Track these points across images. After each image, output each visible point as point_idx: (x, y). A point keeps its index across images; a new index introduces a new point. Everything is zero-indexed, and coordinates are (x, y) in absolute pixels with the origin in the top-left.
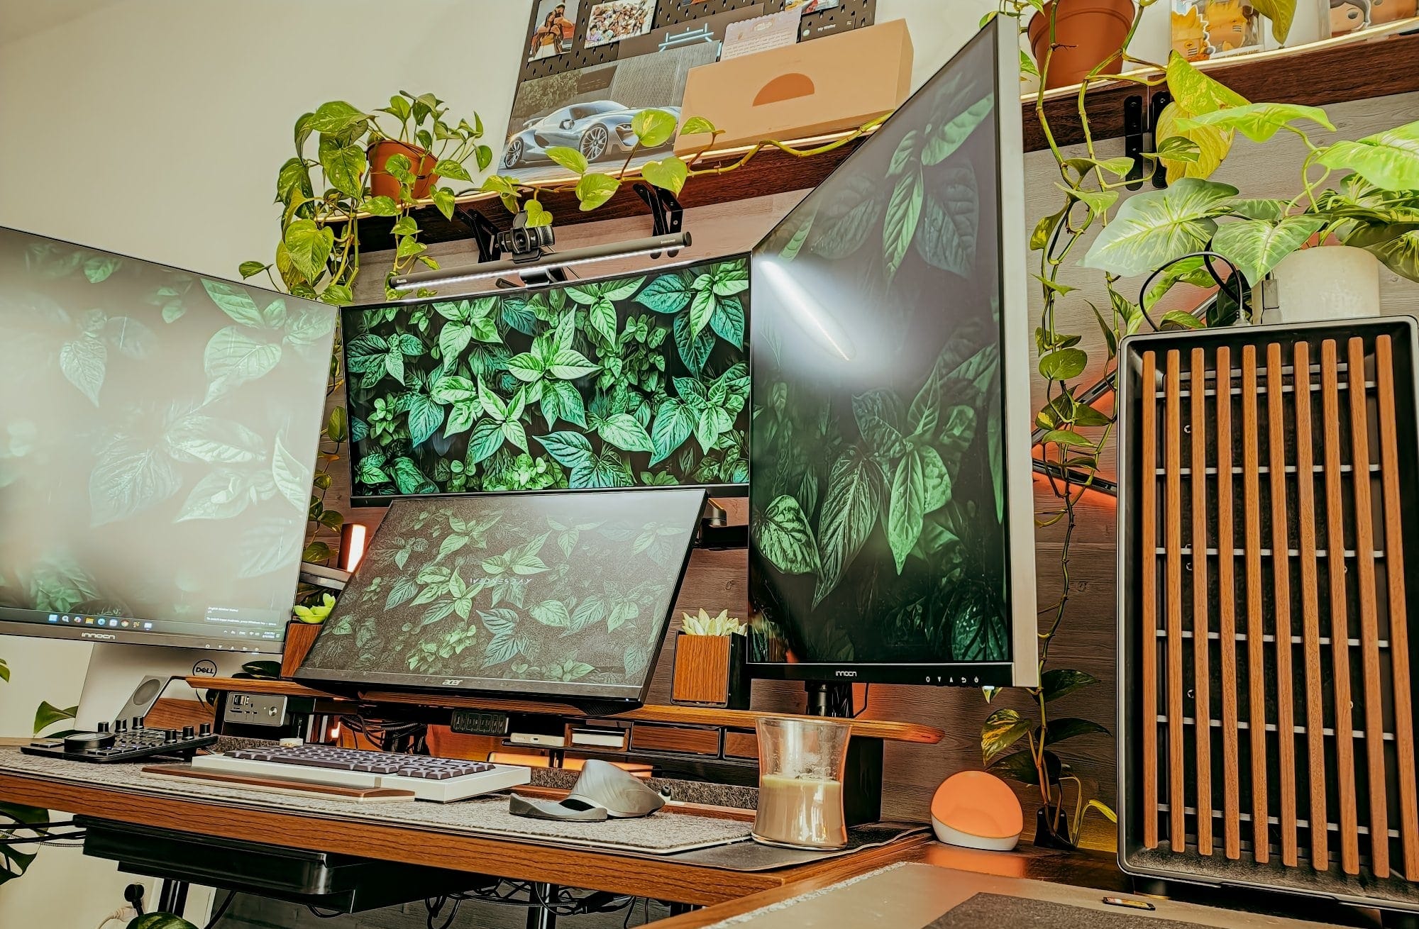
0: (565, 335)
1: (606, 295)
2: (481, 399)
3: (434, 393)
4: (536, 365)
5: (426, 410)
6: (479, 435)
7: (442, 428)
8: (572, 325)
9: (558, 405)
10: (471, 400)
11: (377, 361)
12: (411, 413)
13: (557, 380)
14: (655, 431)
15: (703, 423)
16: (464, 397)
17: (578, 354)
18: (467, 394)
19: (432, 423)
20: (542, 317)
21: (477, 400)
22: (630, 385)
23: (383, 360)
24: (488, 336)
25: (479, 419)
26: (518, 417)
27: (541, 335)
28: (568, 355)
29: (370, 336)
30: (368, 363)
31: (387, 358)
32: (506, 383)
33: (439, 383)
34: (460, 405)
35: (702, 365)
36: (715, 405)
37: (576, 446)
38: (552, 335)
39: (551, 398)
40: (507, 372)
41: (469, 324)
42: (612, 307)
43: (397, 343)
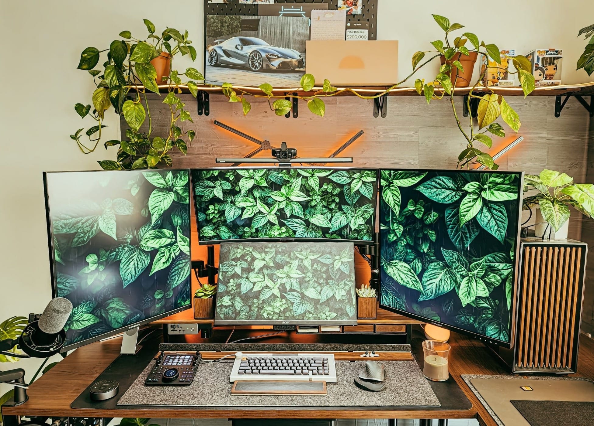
0: (296, 186)
1: (315, 174)
2: (258, 206)
3: (237, 203)
4: (283, 195)
5: (233, 210)
6: (257, 218)
7: (241, 216)
8: (300, 183)
9: (292, 210)
10: (254, 206)
11: (210, 191)
12: (226, 210)
13: (292, 201)
14: (332, 221)
15: (353, 221)
16: (250, 205)
17: (302, 193)
18: (252, 204)
19: (236, 214)
20: (286, 179)
21: (256, 206)
22: (323, 205)
23: (213, 191)
24: (262, 184)
25: (257, 213)
26: (275, 212)
27: (285, 185)
28: (297, 193)
29: (206, 181)
30: (205, 192)
31: (215, 190)
32: (270, 201)
33: (239, 200)
34: (249, 208)
35: (354, 203)
36: (358, 216)
37: (299, 224)
38: (291, 186)
39: (289, 207)
40: (270, 197)
41: (253, 178)
42: (318, 179)
43: (219, 184)
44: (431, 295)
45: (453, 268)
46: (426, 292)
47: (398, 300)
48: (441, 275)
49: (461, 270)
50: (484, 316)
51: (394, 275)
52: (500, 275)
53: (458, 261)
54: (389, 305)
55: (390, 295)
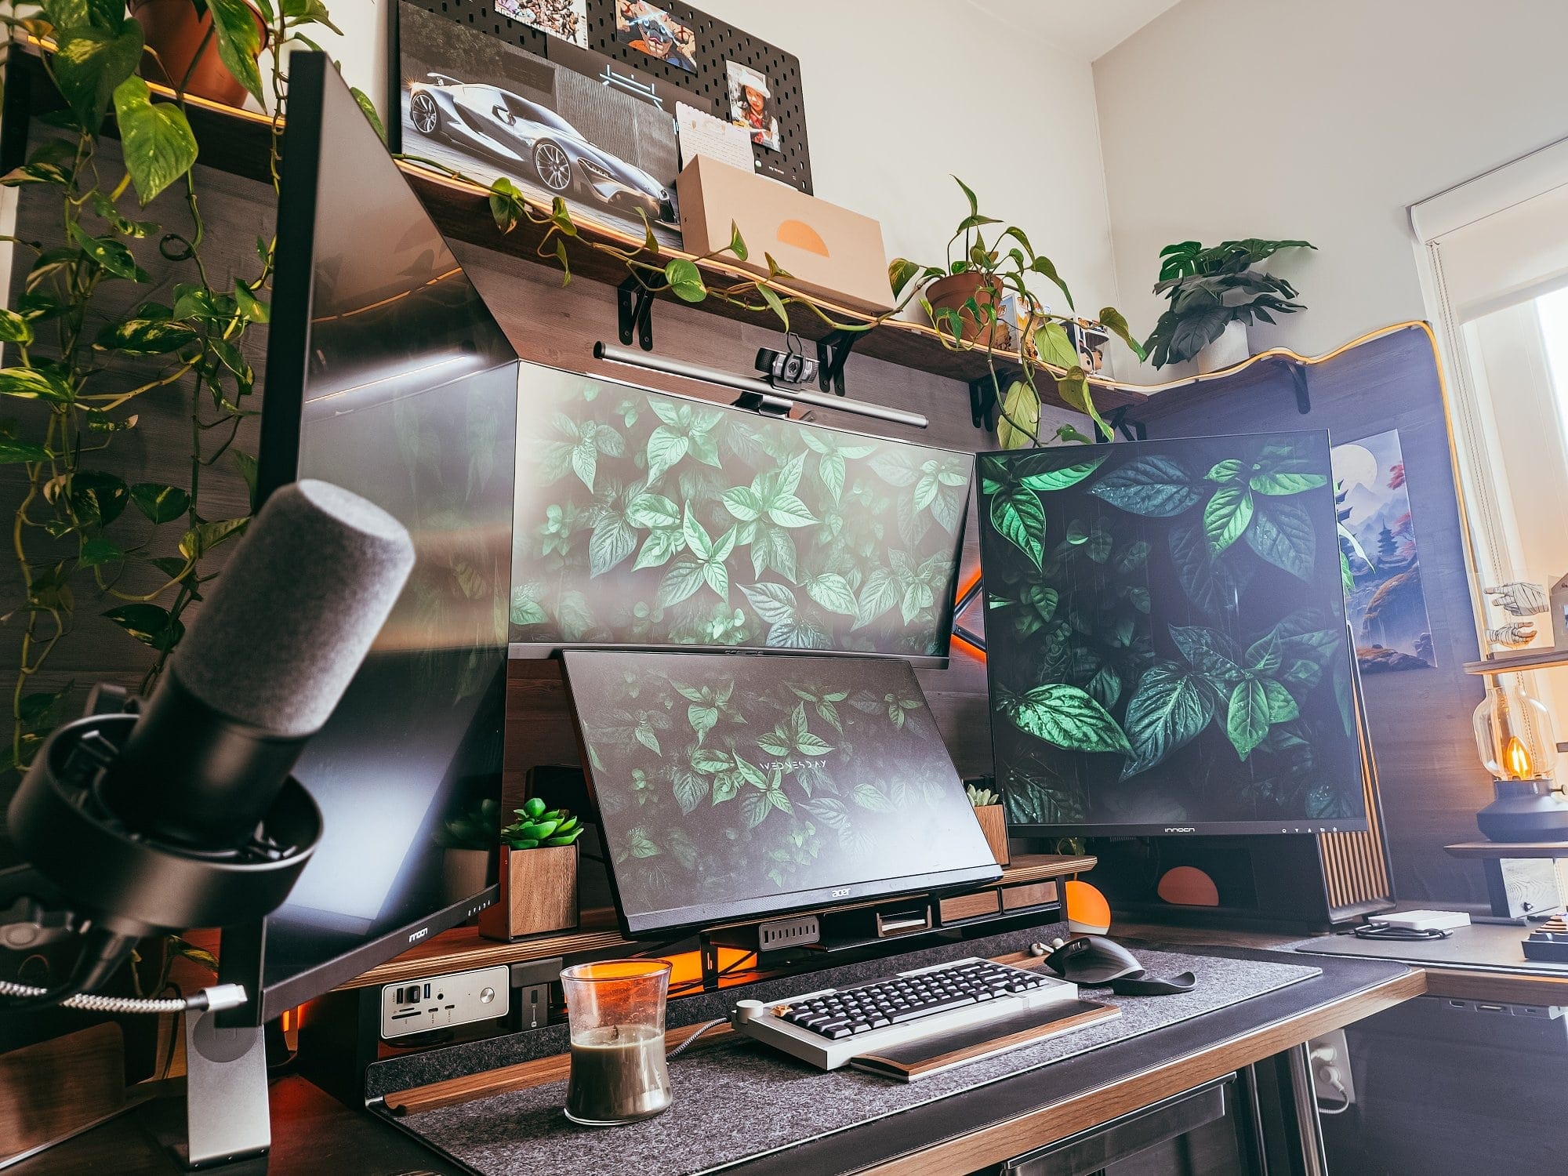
0: (791, 478)
1: (840, 449)
2: (685, 530)
3: (629, 510)
5: (615, 532)
6: (675, 573)
7: (633, 557)
8: (799, 470)
9: (769, 552)
10: (673, 528)
12: (596, 532)
13: (775, 525)
14: (863, 596)
15: (908, 596)
16: (665, 523)
17: (800, 502)
18: (669, 521)
19: (620, 551)
20: (769, 452)
21: (680, 531)
22: (846, 545)
24: (706, 457)
25: (679, 553)
26: (725, 557)
27: (765, 471)
28: (789, 501)
32: (717, 517)
33: (639, 500)
34: (659, 533)
35: (917, 543)
36: (922, 582)
37: (780, 601)
38: (777, 475)
39: (763, 544)
40: (721, 504)
41: (685, 435)
43: (592, 433)
44: (1155, 755)
45: (1205, 668)
46: (1139, 751)
47: (1059, 795)
48: (1175, 695)
49: (1224, 669)
50: (1295, 768)
51: (1041, 729)
52: (1317, 660)
53: (1215, 650)
54: (1032, 820)
55: (1033, 790)
